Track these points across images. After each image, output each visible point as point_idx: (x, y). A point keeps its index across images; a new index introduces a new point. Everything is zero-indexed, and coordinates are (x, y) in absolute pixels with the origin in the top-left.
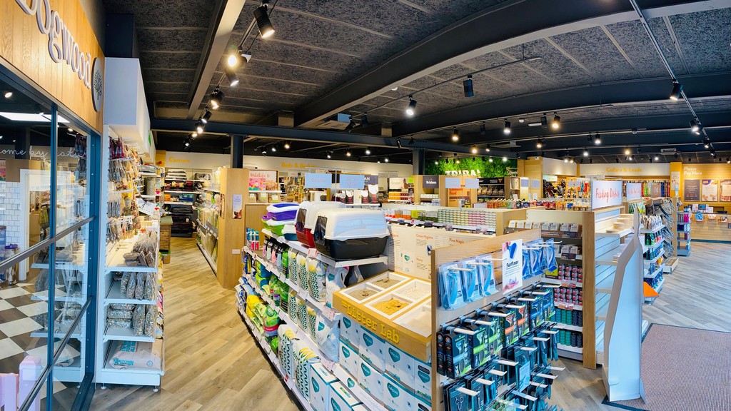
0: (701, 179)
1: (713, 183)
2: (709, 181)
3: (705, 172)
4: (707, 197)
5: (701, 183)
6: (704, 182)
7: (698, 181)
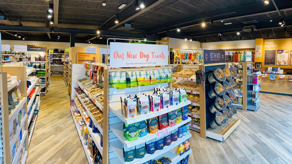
0: (276, 49)
1: (285, 53)
2: (283, 51)
3: (279, 44)
4: (280, 62)
5: (276, 53)
6: (279, 52)
7: (275, 51)
